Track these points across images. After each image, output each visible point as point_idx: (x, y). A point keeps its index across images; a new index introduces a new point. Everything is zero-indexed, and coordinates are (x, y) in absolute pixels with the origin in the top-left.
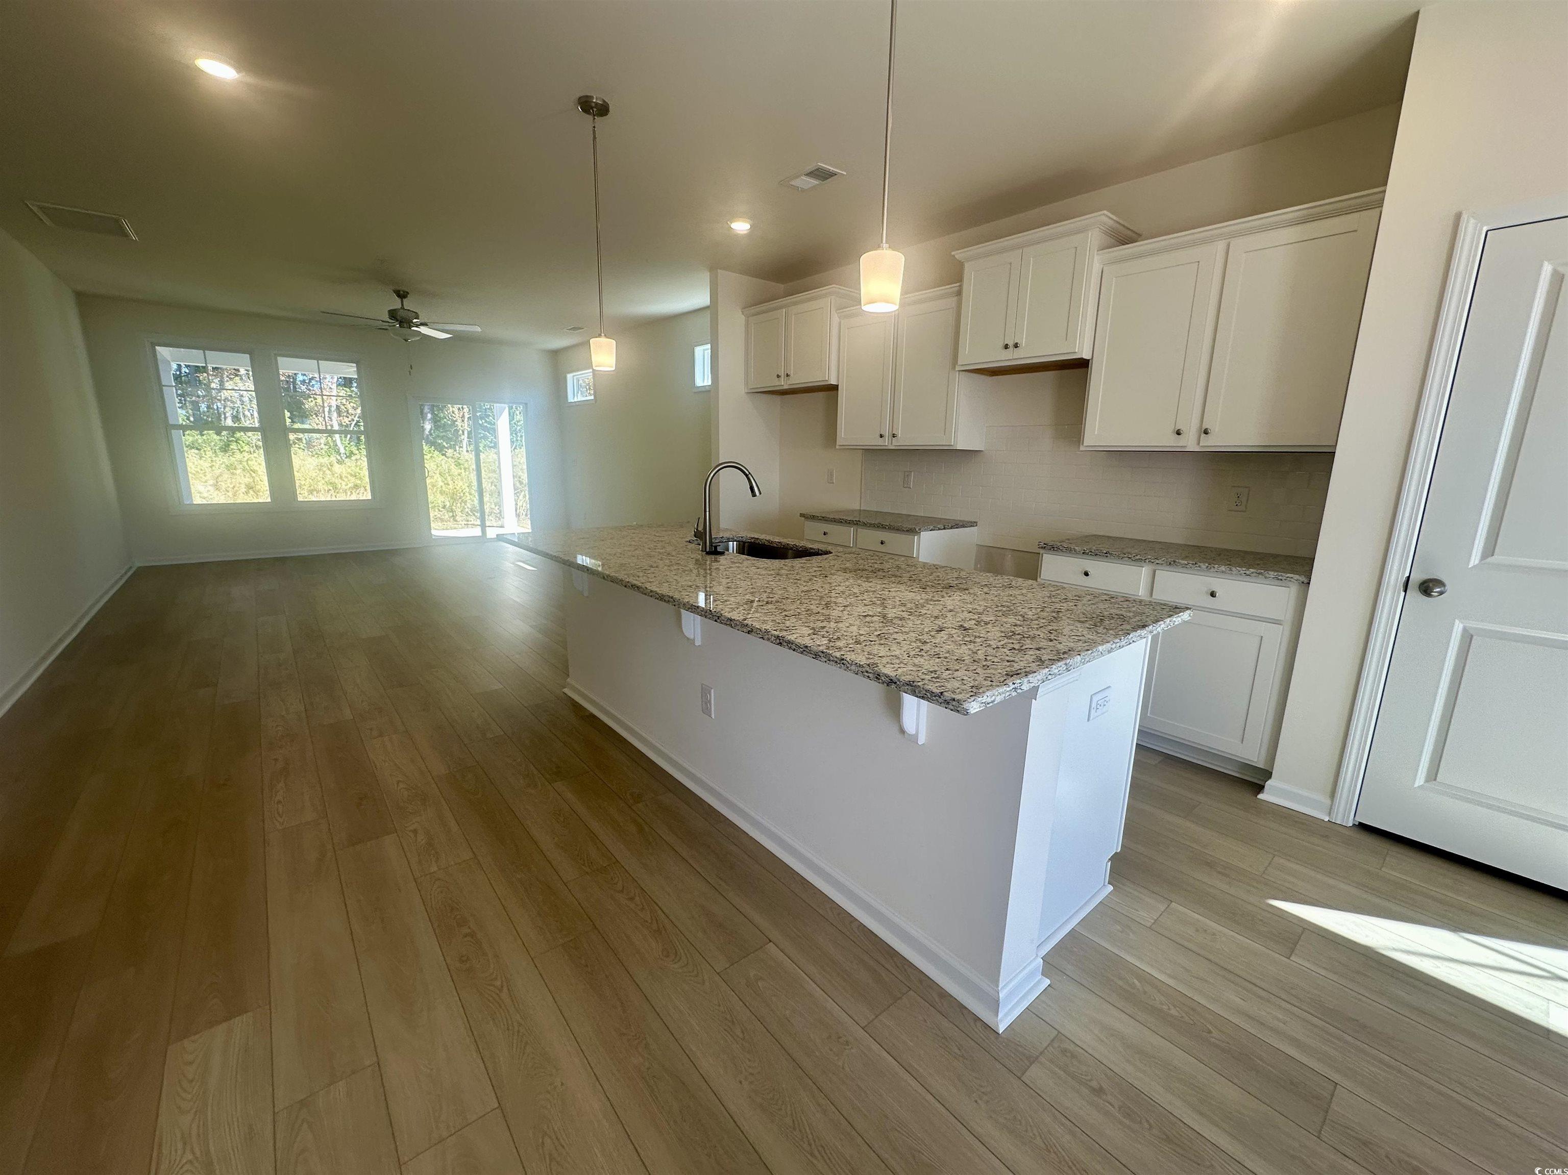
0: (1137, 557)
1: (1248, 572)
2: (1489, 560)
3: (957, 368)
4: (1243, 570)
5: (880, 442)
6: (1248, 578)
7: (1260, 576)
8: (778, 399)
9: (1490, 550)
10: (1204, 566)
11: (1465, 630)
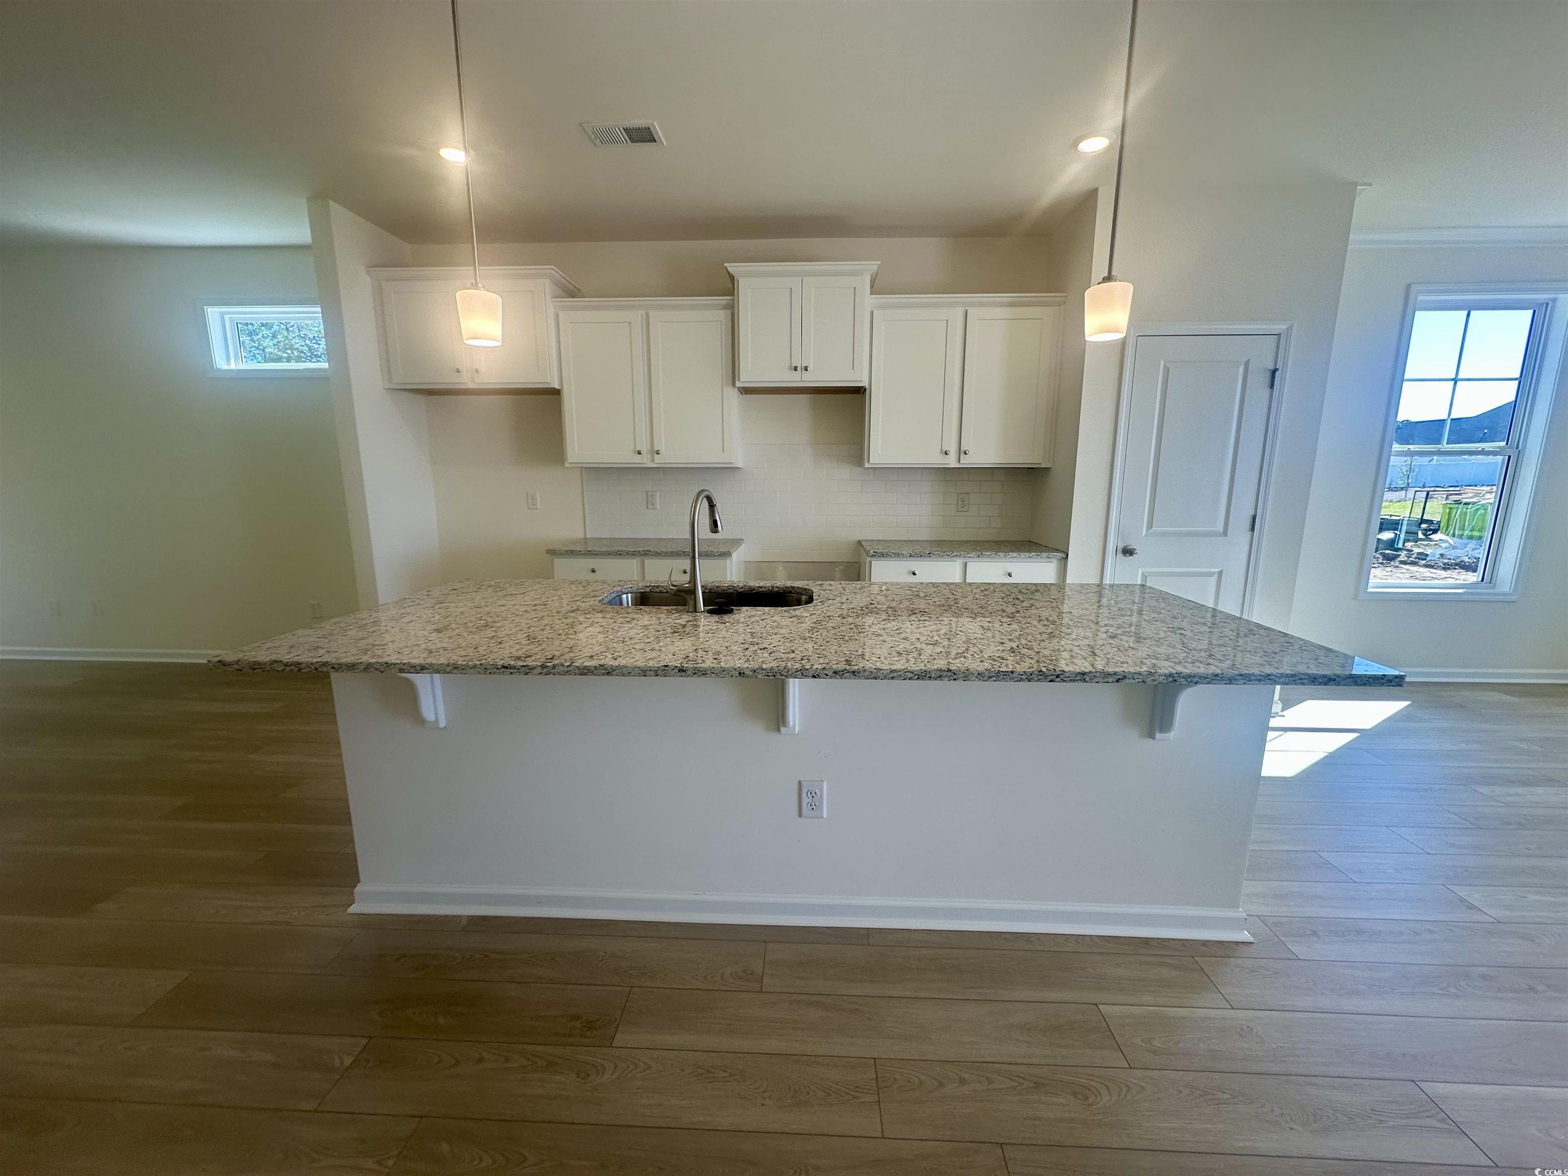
0: (954, 554)
1: (1031, 555)
2: (1150, 531)
3: (738, 384)
4: (1027, 554)
5: (637, 459)
6: (1031, 560)
7: (1038, 557)
8: (421, 399)
9: (1150, 526)
10: (1002, 554)
11: (1143, 573)
